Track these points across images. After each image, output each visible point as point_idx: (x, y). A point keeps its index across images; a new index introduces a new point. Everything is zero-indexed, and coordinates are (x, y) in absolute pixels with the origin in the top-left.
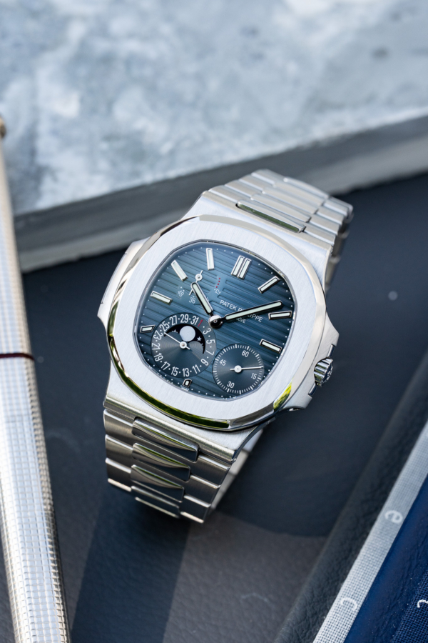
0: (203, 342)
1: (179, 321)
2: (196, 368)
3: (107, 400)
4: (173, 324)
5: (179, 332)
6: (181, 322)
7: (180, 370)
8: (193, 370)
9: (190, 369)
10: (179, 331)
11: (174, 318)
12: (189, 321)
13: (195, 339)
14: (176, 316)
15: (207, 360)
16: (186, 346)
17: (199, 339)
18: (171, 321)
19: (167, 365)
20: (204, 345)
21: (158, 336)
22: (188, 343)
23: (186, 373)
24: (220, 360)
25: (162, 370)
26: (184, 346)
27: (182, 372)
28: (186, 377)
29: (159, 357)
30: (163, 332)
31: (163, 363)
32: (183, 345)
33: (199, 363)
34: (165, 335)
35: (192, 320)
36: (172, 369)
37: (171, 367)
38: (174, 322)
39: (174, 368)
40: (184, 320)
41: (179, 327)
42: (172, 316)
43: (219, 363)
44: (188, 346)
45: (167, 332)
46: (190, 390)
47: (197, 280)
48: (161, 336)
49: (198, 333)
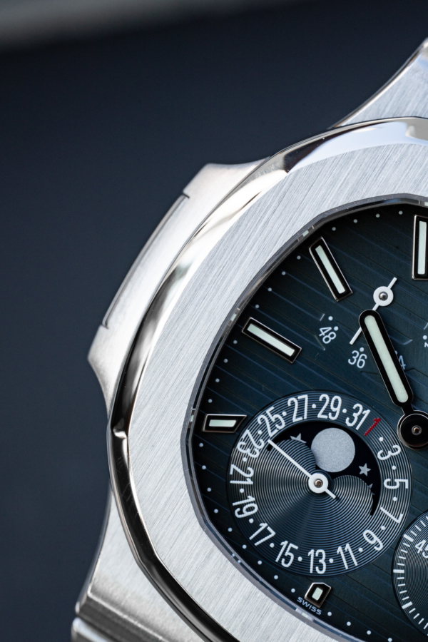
0: (374, 480)
1: (313, 413)
2: (347, 554)
3: (89, 599)
4: (295, 420)
5: (309, 444)
6: (320, 416)
7: (303, 552)
8: (338, 558)
9: (331, 553)
10: (309, 439)
11: (301, 402)
12: (342, 417)
13: (352, 470)
14: (305, 397)
15: (379, 533)
16: (324, 488)
17: (365, 470)
18: (290, 410)
19: (265, 533)
20: (377, 491)
21: (250, 445)
22: (332, 477)
23: (317, 563)
24: (417, 540)
25: (250, 544)
26: (319, 484)
27: (307, 559)
28: (316, 577)
29: (248, 507)
30: (265, 436)
31: (256, 526)
32: (316, 483)
33: (357, 542)
34: (270, 447)
35: (350, 414)
36: (278, 547)
37: (277, 540)
38: (300, 413)
39: (284, 543)
40: (328, 411)
41: (311, 429)
42: (295, 394)
43: (412, 549)
44: (330, 488)
45: (277, 440)
46: (323, 617)
47: (379, 303)
48: (257, 448)
49: (364, 453)
